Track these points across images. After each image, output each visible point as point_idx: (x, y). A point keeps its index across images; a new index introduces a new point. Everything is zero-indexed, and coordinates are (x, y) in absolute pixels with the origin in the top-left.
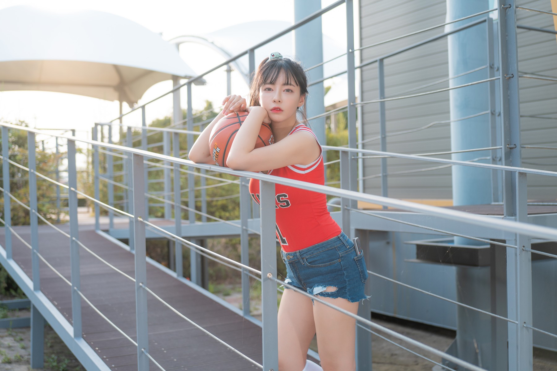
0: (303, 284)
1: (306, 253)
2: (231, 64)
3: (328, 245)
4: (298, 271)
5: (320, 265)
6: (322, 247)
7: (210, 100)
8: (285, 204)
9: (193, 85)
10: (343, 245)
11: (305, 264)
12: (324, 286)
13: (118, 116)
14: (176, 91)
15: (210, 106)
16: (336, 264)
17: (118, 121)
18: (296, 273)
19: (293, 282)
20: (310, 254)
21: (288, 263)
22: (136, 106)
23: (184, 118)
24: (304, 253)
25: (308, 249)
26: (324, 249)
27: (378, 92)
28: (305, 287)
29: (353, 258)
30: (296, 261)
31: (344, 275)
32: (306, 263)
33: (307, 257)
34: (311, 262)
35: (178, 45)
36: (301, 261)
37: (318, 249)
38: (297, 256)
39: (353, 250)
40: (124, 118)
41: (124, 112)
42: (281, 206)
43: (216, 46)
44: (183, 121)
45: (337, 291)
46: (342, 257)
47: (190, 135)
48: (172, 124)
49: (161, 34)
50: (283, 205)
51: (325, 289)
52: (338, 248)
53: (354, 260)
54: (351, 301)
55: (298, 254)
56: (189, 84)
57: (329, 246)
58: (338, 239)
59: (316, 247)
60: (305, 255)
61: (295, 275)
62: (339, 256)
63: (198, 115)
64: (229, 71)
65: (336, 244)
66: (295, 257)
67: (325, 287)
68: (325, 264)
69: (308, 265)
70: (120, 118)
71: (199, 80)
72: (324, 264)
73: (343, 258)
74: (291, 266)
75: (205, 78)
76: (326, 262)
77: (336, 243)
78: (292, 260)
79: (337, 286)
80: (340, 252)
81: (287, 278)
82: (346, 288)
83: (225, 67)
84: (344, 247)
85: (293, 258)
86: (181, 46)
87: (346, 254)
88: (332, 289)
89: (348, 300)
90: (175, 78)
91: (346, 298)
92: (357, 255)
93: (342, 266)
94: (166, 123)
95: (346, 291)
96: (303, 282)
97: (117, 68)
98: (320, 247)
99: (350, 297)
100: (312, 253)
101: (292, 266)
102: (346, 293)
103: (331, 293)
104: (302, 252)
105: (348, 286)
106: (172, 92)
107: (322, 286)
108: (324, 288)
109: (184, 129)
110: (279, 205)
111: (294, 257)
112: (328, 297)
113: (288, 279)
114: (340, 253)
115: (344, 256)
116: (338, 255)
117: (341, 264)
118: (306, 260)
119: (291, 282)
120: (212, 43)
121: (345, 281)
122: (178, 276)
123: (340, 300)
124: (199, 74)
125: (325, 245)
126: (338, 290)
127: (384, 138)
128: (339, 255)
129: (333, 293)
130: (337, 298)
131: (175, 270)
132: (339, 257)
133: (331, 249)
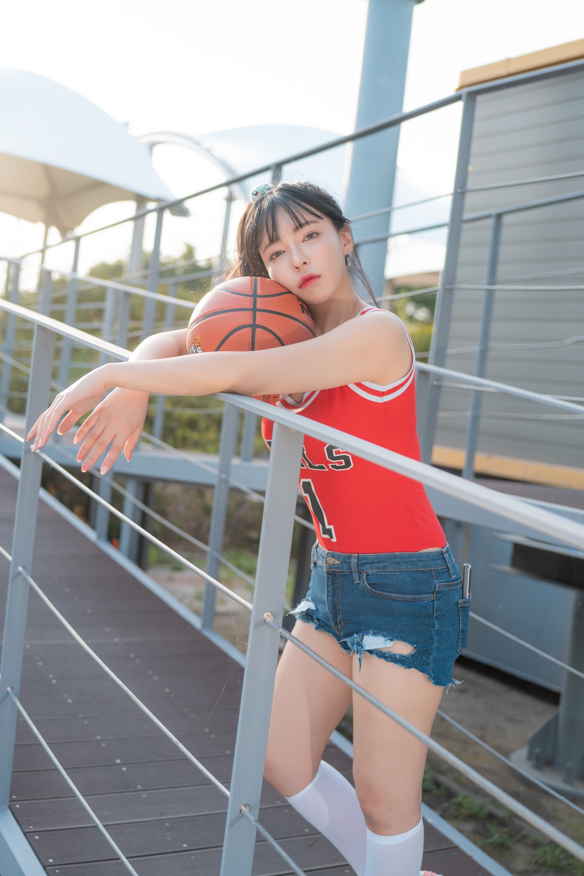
0: (338, 621)
1: (372, 563)
2: (235, 187)
3: (420, 561)
4: (339, 592)
5: (393, 595)
6: (407, 563)
7: (193, 243)
8: (341, 463)
9: (167, 214)
10: (447, 570)
11: (362, 584)
12: (390, 637)
13: (40, 246)
14: (139, 218)
15: (190, 253)
16: (425, 602)
17: (39, 256)
18: (333, 596)
19: (317, 609)
20: (379, 568)
21: (325, 570)
22: (69, 236)
23: (146, 267)
24: (367, 563)
25: (378, 558)
26: (410, 566)
27: (485, 270)
28: (340, 628)
29: (456, 599)
30: (343, 573)
31: (433, 627)
32: (364, 582)
33: (370, 572)
34: (375, 584)
35: (152, 146)
36: (354, 575)
37: (398, 563)
38: (350, 563)
39: (460, 586)
40: (48, 252)
41: (50, 242)
42: (332, 466)
43: (213, 156)
44: (142, 273)
45: (412, 656)
46: (439, 592)
47: (151, 300)
48: (127, 276)
49: (127, 124)
50: (337, 465)
51: (390, 644)
52: (436, 573)
53: (458, 605)
54: (432, 681)
55: (354, 561)
56: (160, 211)
57: (421, 564)
58: (441, 557)
59: (395, 557)
60: (367, 566)
61: (330, 598)
62: (435, 588)
63: (170, 266)
64: (230, 199)
65: (435, 565)
66: (346, 566)
67: (391, 640)
68: (403, 596)
69: (366, 586)
70: (43, 251)
71: (178, 208)
72: (401, 596)
73: (440, 595)
74: (330, 580)
75: (187, 204)
76: (407, 594)
77: (435, 562)
78: (337, 568)
79: (415, 646)
80: (438, 581)
81: (308, 600)
82: (430, 654)
83: (224, 191)
84: (448, 574)
85: (340, 565)
86: (156, 149)
87: (448, 589)
88: (404, 649)
89: (429, 678)
90: (141, 200)
91: (427, 674)
92: (464, 595)
93: (435, 609)
94: (114, 271)
95: (429, 659)
96: (339, 617)
97: (49, 171)
98: (404, 561)
99: (433, 672)
100: (384, 567)
101: (332, 579)
102: (428, 664)
103: (400, 657)
104: (363, 559)
105: (435, 650)
106: (133, 219)
107: (385, 636)
108: (389, 641)
109: (143, 287)
110: (330, 465)
111: (343, 564)
112: (393, 663)
113: (309, 603)
114: (438, 584)
115: (443, 591)
116: (434, 586)
117: (434, 604)
118: (366, 576)
119: (314, 611)
120: (209, 151)
121: (433, 639)
122: (99, 537)
123: (415, 676)
124: (179, 196)
125: (413, 559)
126: (415, 653)
127: (484, 352)
128: (436, 586)
129: (403, 656)
130: (410, 667)
131: (93, 527)
132: (435, 590)
133: (424, 572)
